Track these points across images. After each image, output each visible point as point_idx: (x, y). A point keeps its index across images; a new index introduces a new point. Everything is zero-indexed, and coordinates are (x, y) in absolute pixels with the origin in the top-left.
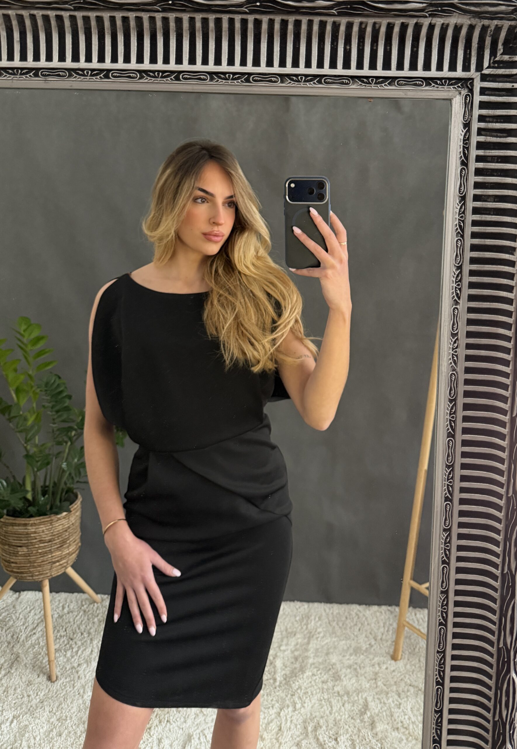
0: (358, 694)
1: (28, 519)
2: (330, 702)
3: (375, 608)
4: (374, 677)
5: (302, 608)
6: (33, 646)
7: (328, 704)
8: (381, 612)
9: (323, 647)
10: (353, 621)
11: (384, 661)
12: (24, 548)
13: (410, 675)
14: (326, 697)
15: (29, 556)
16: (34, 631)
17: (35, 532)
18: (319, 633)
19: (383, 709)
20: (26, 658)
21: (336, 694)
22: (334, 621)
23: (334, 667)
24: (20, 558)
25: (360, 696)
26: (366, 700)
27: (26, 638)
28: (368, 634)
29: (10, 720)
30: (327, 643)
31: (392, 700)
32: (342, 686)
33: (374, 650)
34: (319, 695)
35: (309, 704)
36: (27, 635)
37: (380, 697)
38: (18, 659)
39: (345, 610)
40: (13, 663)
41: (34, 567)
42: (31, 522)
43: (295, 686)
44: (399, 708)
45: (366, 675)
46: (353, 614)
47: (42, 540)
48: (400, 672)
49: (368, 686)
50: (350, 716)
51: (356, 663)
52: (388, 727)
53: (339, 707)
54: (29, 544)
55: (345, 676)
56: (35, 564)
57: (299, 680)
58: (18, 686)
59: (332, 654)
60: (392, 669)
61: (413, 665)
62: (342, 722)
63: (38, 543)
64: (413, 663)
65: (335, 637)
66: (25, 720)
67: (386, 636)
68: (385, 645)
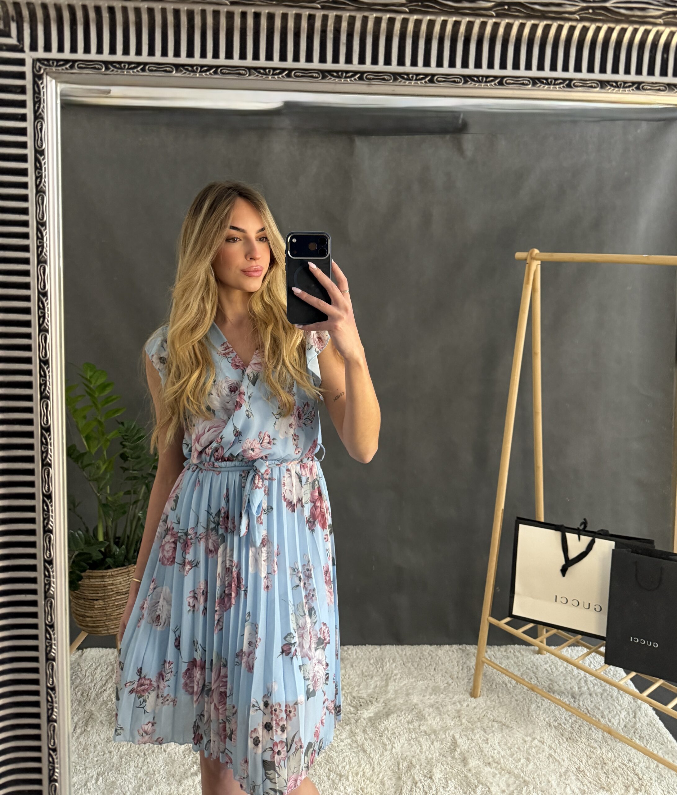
0: (446, 732)
1: (105, 571)
2: (419, 742)
3: (447, 647)
4: (457, 715)
5: (374, 651)
6: (105, 703)
7: (417, 743)
8: (453, 651)
9: (401, 688)
10: (427, 662)
11: (464, 699)
12: (100, 601)
13: (492, 711)
14: (414, 736)
15: (106, 609)
16: (104, 688)
17: (112, 584)
18: (396, 675)
19: (471, 745)
20: (101, 715)
21: (423, 733)
22: (409, 662)
23: (416, 707)
24: (95, 612)
25: (447, 734)
26: (453, 737)
27: (97, 695)
28: (444, 674)
29: (95, 776)
30: (405, 684)
31: (478, 736)
32: (427, 725)
33: (452, 688)
34: (406, 735)
35: (399, 744)
36: (98, 692)
37: (466, 733)
38: (93, 716)
39: (417, 651)
40: (87, 721)
41: (110, 620)
42: (108, 574)
43: (381, 727)
44: (488, 743)
45: (449, 713)
46: (426, 654)
47: (119, 592)
48: (482, 708)
49: (452, 724)
50: (440, 754)
51: (437, 702)
52: (480, 764)
53: (428, 745)
54: (106, 597)
55: (429, 715)
56: (112, 617)
57: (385, 722)
58: (97, 743)
59: (413, 694)
60: (474, 706)
61: (493, 701)
62: (434, 761)
63: (115, 595)
64: (492, 699)
65: (412, 678)
66: (111, 776)
67: (462, 674)
68: (463, 683)
